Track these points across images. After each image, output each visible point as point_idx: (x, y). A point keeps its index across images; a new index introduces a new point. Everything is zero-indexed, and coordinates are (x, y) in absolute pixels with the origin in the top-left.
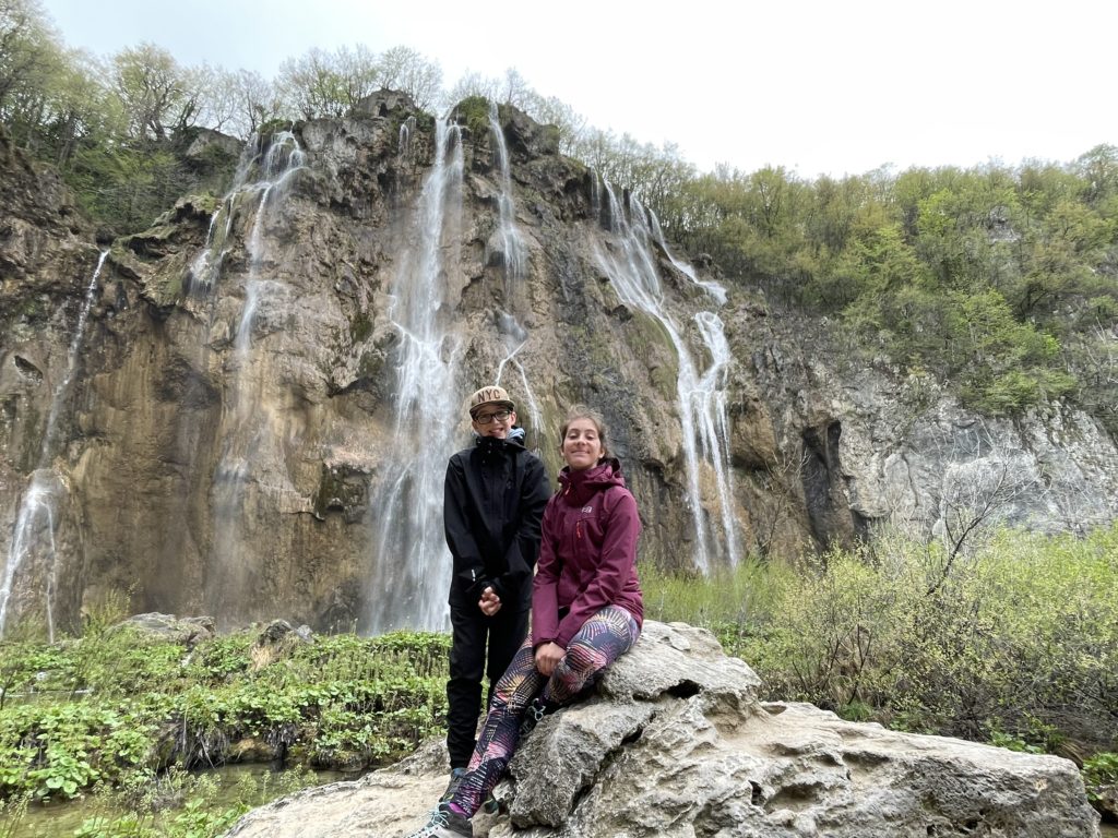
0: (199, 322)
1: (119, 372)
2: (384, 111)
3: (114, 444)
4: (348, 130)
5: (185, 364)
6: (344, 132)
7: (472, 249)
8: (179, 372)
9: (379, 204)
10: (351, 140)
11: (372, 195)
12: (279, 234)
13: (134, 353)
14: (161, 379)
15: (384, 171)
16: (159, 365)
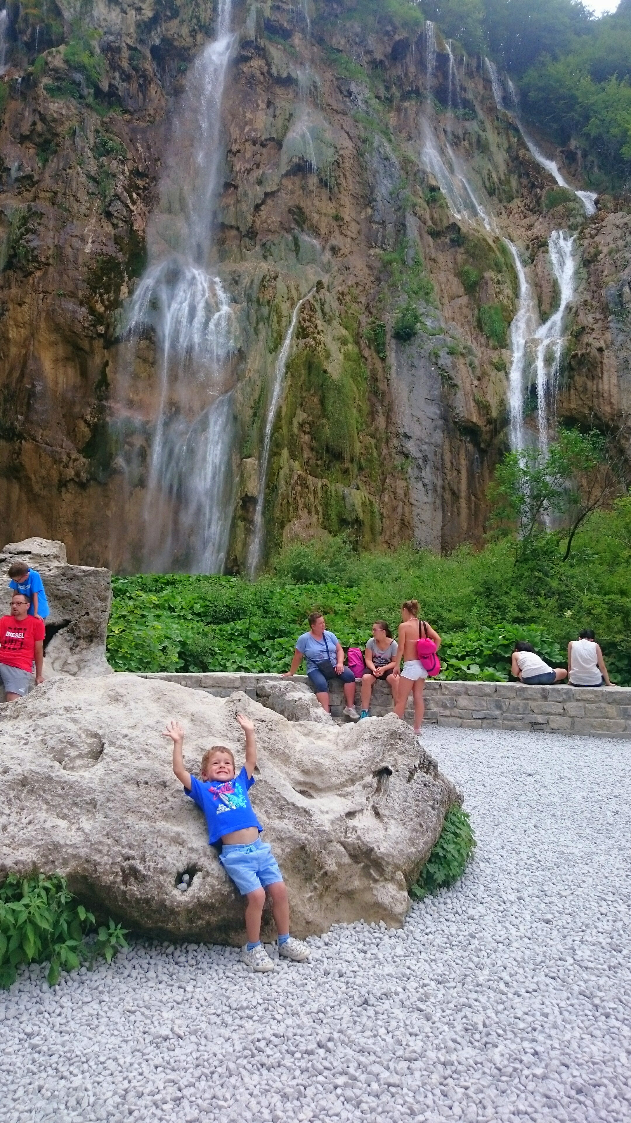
7: (266, 151)
9: (153, 89)
11: (144, 76)
12: (37, 140)
15: (157, 42)
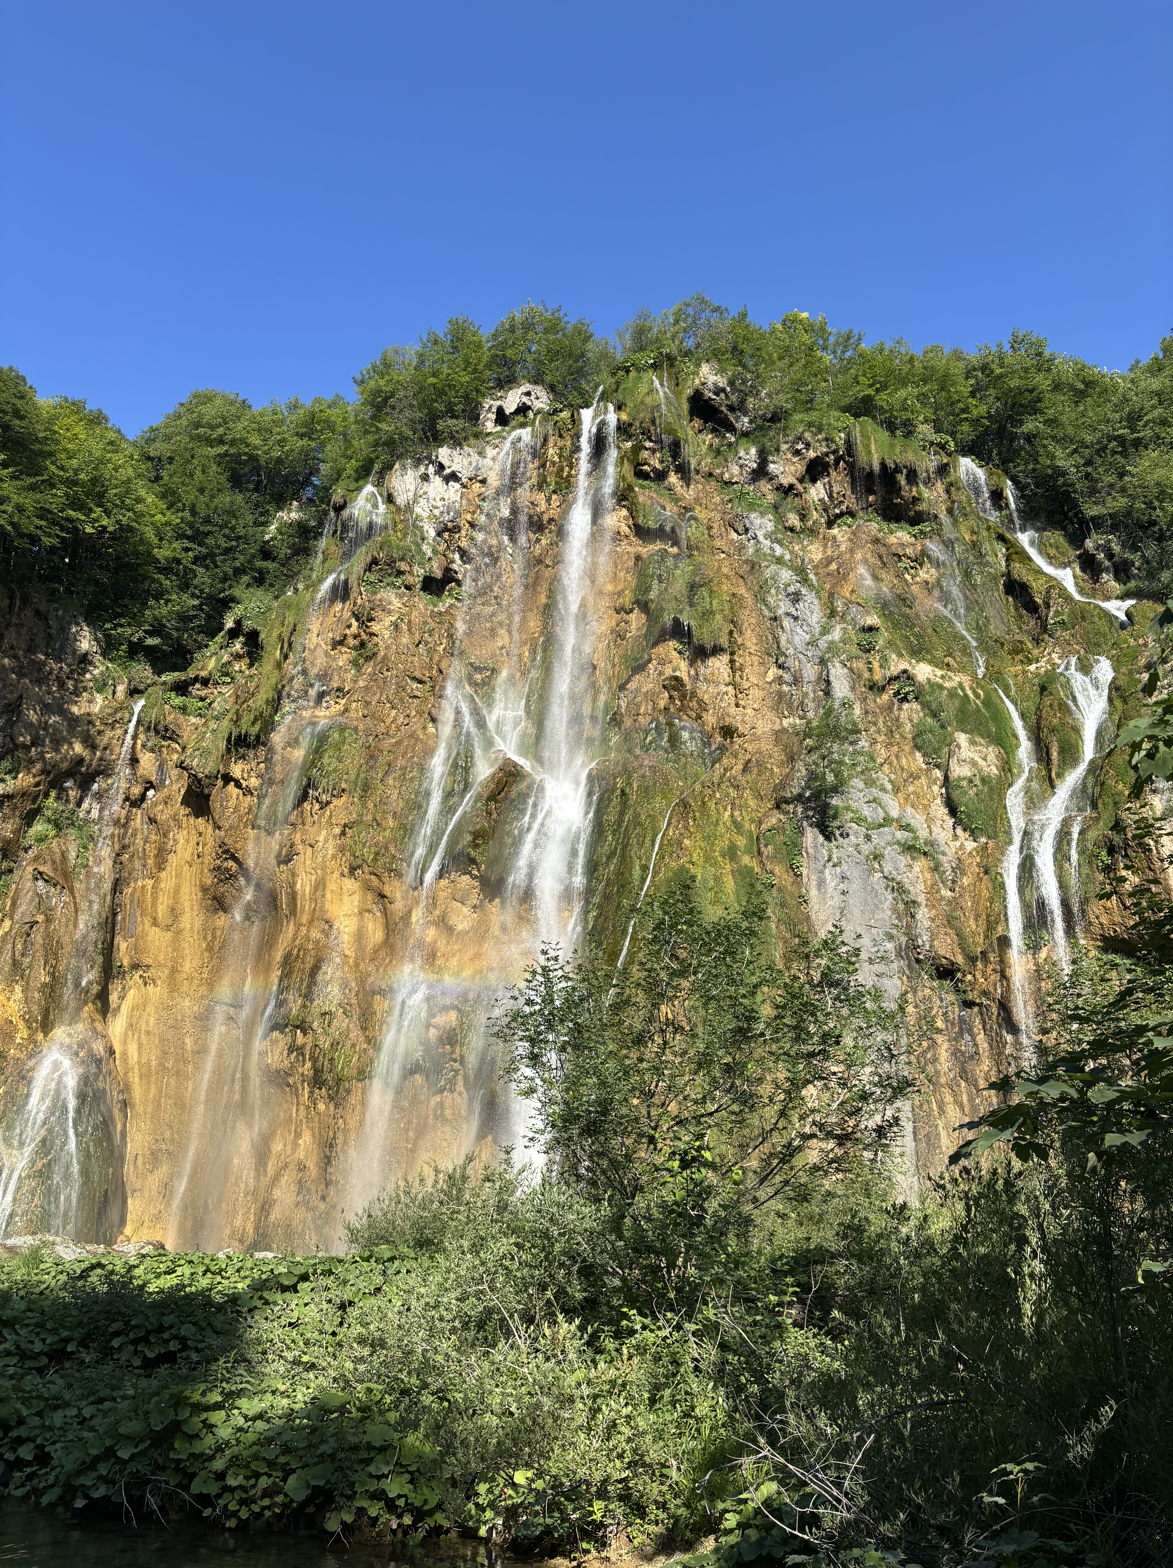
0: (248, 792)
1: (163, 875)
2: (502, 418)
3: (159, 982)
4: (446, 462)
5: (234, 858)
6: (441, 467)
7: (633, 616)
8: (227, 870)
10: (453, 477)
12: (352, 643)
13: (179, 846)
14: (209, 882)
16: (207, 859)
